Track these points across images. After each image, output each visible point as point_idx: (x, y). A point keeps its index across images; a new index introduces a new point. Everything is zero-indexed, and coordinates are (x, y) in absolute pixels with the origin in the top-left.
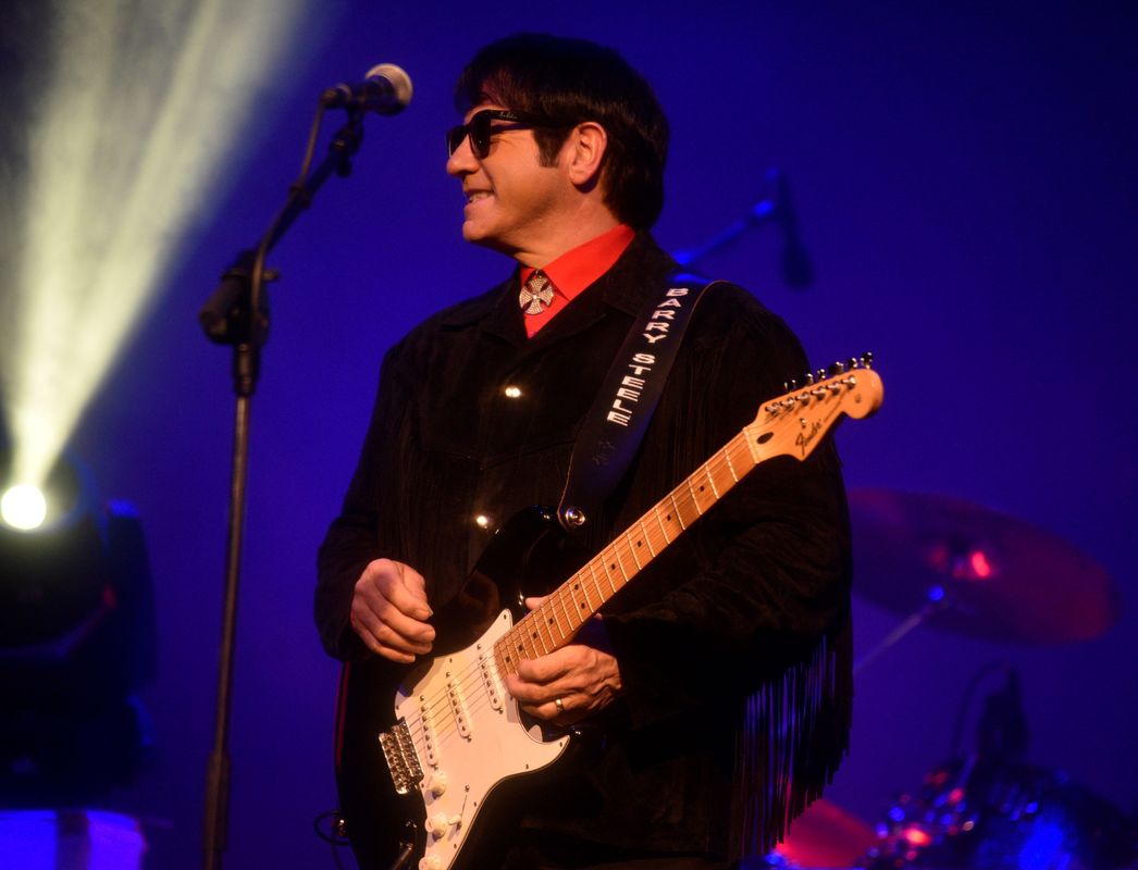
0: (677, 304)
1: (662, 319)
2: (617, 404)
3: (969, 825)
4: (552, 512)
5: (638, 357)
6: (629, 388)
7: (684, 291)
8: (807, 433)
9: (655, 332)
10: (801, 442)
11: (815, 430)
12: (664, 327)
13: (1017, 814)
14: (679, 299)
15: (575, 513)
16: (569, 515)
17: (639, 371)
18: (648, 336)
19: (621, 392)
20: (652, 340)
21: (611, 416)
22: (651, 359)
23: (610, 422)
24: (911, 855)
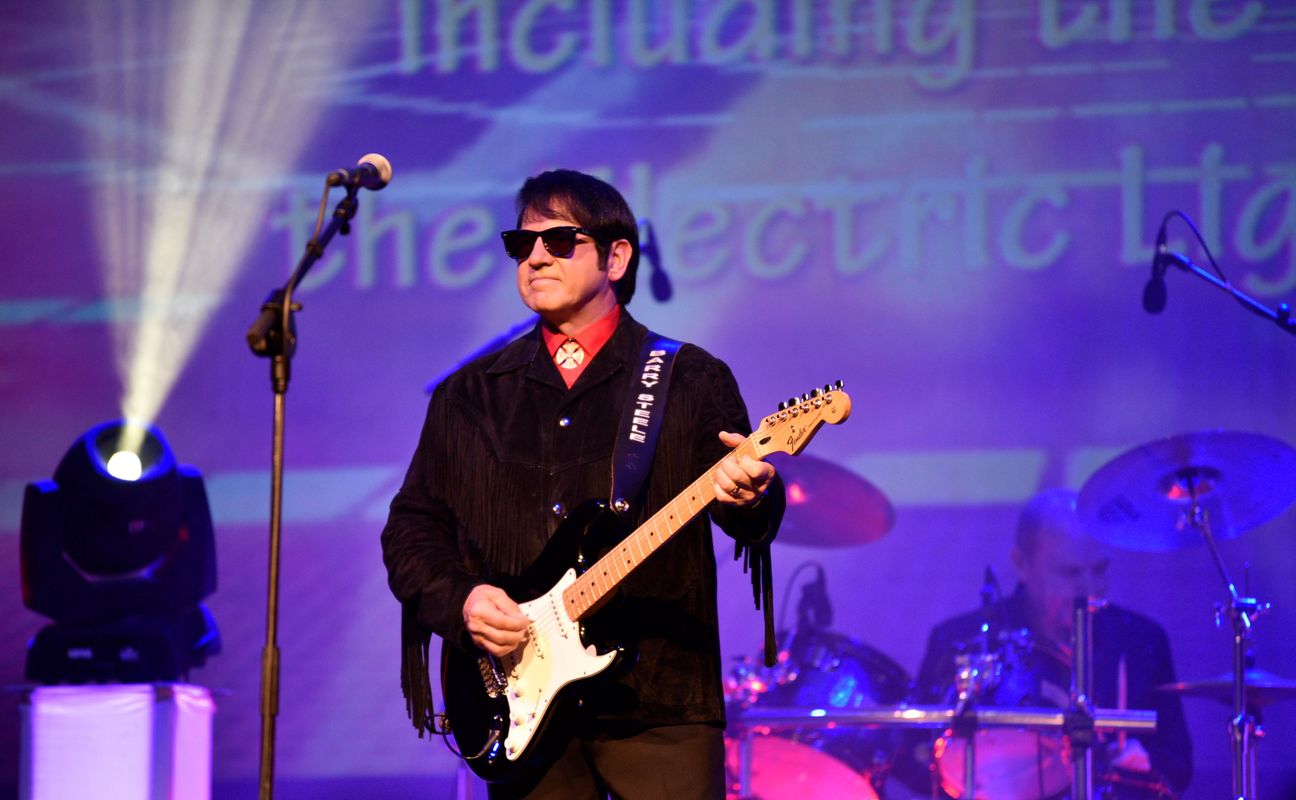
0: (661, 361)
1: (651, 371)
2: (634, 428)
3: (793, 677)
4: (606, 502)
5: (642, 397)
6: (641, 417)
7: (663, 353)
8: (795, 436)
9: (649, 380)
10: (791, 441)
11: (801, 433)
12: (655, 376)
13: (827, 668)
14: (661, 357)
15: (622, 502)
16: (618, 504)
17: (644, 405)
18: (644, 382)
19: (636, 420)
20: (649, 385)
21: (633, 437)
22: (650, 398)
23: (633, 441)
24: (753, 699)
